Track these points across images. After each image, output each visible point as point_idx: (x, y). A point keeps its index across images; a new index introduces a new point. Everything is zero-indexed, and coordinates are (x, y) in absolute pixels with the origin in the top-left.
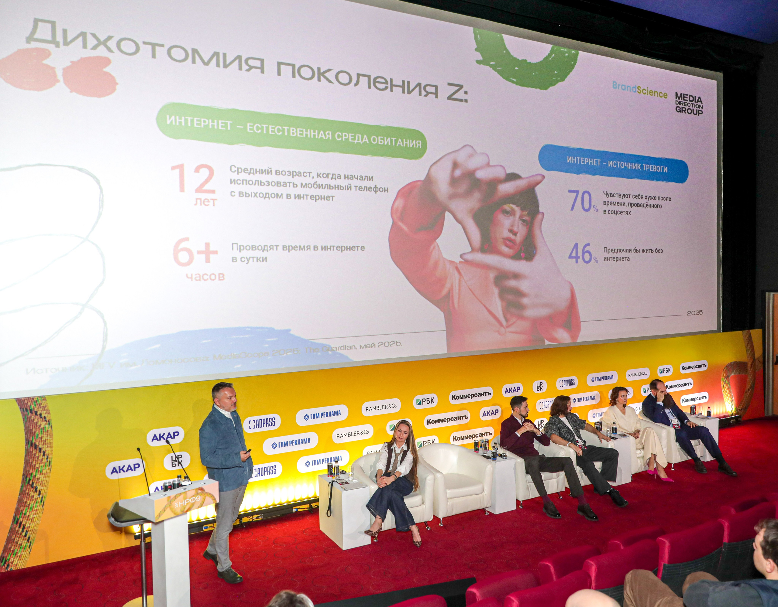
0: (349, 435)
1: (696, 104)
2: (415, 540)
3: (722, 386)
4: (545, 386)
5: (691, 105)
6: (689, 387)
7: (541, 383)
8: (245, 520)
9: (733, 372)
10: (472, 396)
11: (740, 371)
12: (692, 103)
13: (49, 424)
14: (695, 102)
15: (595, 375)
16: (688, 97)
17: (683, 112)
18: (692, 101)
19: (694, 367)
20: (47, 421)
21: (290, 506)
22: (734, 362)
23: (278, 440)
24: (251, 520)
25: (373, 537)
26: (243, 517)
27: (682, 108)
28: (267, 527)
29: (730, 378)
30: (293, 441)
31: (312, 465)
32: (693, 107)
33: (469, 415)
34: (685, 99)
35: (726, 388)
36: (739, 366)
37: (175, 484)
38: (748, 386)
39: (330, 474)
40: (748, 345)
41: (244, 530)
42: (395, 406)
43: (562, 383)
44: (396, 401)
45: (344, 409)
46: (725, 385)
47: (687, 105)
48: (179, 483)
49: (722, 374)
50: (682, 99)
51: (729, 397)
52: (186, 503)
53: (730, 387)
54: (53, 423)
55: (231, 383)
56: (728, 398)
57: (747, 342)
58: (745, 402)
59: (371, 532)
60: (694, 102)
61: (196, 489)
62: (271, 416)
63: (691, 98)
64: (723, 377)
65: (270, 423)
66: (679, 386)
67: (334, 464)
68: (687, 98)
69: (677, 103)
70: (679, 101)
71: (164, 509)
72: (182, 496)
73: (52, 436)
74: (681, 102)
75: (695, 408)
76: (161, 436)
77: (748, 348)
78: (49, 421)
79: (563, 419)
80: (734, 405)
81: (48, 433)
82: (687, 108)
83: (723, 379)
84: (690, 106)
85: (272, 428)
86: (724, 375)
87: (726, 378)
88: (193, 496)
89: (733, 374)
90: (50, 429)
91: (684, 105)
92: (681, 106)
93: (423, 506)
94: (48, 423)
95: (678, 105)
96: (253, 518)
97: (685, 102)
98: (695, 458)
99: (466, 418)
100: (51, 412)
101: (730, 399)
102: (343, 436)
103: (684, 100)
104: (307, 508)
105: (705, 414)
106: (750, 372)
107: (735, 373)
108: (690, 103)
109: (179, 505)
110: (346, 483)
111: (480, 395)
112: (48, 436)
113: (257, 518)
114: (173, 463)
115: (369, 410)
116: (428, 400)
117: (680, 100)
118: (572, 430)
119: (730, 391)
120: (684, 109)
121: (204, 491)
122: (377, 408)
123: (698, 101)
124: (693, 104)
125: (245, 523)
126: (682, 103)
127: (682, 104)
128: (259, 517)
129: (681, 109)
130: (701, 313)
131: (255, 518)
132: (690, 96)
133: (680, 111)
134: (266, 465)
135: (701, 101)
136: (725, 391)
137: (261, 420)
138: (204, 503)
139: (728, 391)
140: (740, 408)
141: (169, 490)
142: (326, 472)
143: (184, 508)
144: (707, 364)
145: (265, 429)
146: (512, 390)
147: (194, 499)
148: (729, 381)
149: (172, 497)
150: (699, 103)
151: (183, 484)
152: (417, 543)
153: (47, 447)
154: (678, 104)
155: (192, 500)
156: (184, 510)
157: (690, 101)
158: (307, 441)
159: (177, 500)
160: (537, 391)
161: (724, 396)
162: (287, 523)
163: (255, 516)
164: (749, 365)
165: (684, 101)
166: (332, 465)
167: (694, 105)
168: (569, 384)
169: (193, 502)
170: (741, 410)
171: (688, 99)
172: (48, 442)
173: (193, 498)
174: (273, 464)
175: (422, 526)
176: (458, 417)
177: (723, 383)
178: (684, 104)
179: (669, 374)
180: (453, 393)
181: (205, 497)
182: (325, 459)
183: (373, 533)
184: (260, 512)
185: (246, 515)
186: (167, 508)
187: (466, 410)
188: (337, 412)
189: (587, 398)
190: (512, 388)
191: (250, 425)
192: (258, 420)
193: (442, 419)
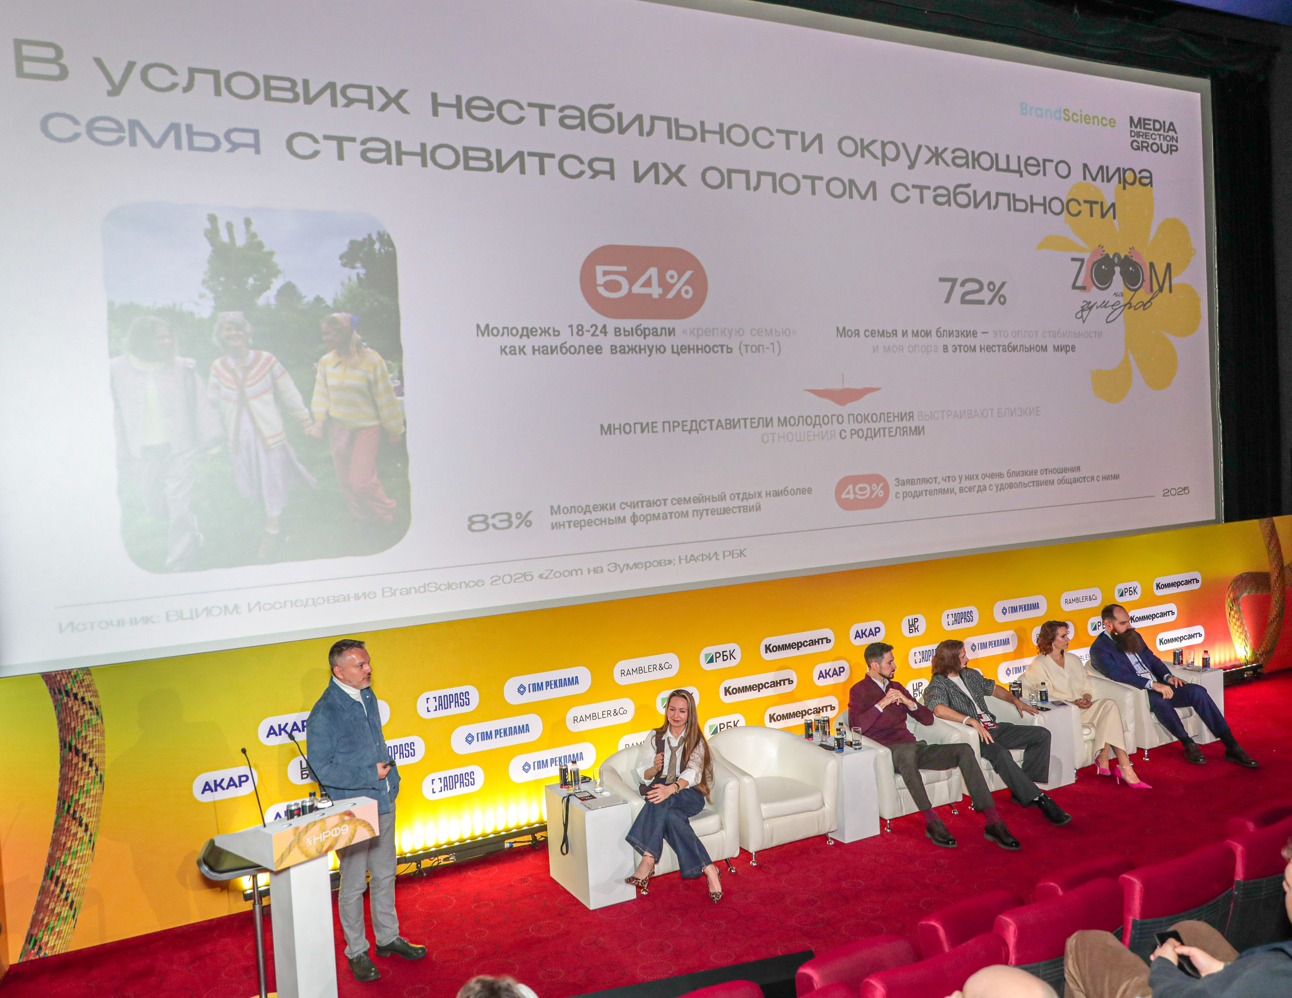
0: (594, 716)
1: (1166, 134)
2: (711, 891)
3: (1228, 615)
4: (922, 624)
5: (1158, 137)
6: (1171, 619)
7: (916, 620)
8: (426, 863)
9: (1246, 589)
10: (798, 645)
11: (1258, 589)
12: (1159, 133)
13: (98, 713)
14: (1164, 131)
15: (1008, 604)
16: (1151, 123)
17: (1144, 149)
18: (1159, 130)
19: (1178, 584)
20: (94, 709)
21: (500, 839)
22: (1248, 573)
23: (476, 729)
24: (436, 864)
25: (639, 888)
26: (423, 860)
27: (1142, 142)
28: (464, 875)
29: (1240, 600)
30: (500, 730)
31: (534, 769)
32: (1160, 140)
33: (794, 678)
34: (1147, 126)
35: (1234, 617)
36: (1256, 580)
37: (306, 806)
38: (1273, 613)
39: (565, 783)
40: (1270, 544)
41: (423, 882)
42: (670, 667)
43: (951, 619)
44: (672, 658)
45: (583, 673)
46: (1232, 613)
47: (1150, 137)
48: (313, 805)
49: (1227, 596)
50: (1141, 128)
51: (1240, 633)
52: (324, 837)
53: (1242, 616)
54: (104, 711)
55: (361, 640)
56: (1238, 634)
57: (1269, 539)
58: (1268, 641)
59: (637, 879)
60: (1161, 132)
61: (341, 814)
62: (463, 689)
63: (1157, 126)
64: (1229, 600)
65: (462, 701)
66: (1153, 617)
67: (570, 766)
68: (1150, 124)
69: (1133, 134)
70: (1136, 130)
71: (290, 849)
72: (317, 827)
73: (103, 734)
74: (1139, 132)
75: (1181, 653)
76: (282, 727)
77: (1271, 548)
78: (97, 709)
79: (956, 679)
80: (1249, 647)
81: (97, 729)
82: (1150, 141)
83: (1228, 603)
84: (1155, 139)
85: (465, 709)
86: (1230, 595)
87: (1235, 600)
88: (336, 826)
89: (1245, 594)
90: (99, 721)
91: (1146, 138)
92: (1140, 140)
93: (723, 832)
94: (95, 711)
95: (1135, 138)
96: (438, 860)
97: (1146, 133)
98: (1185, 740)
99: (791, 682)
100: (100, 694)
101: (1243, 636)
102: (584, 720)
103: (1145, 128)
104: (528, 841)
105: (1199, 663)
106: (1276, 588)
107: (1249, 593)
108: (1156, 133)
109: (312, 842)
110: (592, 797)
111: (813, 643)
112: (97, 734)
113: (445, 860)
114: (304, 773)
115: (625, 674)
116: (725, 654)
117: (1138, 129)
118: (972, 699)
119: (1241, 623)
120: (1145, 145)
121: (354, 816)
122: (640, 670)
123: (1169, 130)
124: (1160, 135)
125: (426, 870)
126: (1141, 134)
127: (1142, 136)
128: (449, 858)
129: (1140, 145)
130: (1187, 491)
131: (441, 860)
132: (1155, 121)
133: (1138, 149)
134: (458, 771)
135: (1174, 130)
136: (1232, 624)
137: (447, 696)
139: (1238, 623)
140: (1260, 652)
141: (296, 817)
142: (558, 781)
143: (322, 846)
144: (1200, 579)
145: (454, 710)
146: (867, 633)
147: (338, 831)
148: (1238, 605)
149: (301, 829)
150: (1171, 133)
151: (320, 805)
152: (714, 896)
153: (96, 752)
154: (1134, 136)
155: (334, 833)
156: (322, 849)
157: (1155, 129)
158: (525, 729)
159: (309, 833)
160: (910, 633)
161: (1231, 631)
162: (495, 867)
163: (442, 857)
164: (1273, 578)
165: (1144, 131)
166: (567, 769)
167: (1162, 137)
168: (963, 620)
169: (336, 835)
170: (1263, 654)
171: (1151, 127)
172: (97, 743)
173: (336, 829)
174: (468, 769)
175: (723, 865)
176: (777, 681)
177: (1229, 609)
178: (1146, 136)
179: (1135, 597)
180: (767, 641)
181: (356, 826)
182: (555, 758)
183: (640, 881)
184: (450, 850)
185: (428, 855)
186: (294, 847)
187: (790, 668)
188: (573, 678)
189: (995, 642)
190: (866, 630)
191: (428, 705)
192: (440, 697)
193: (750, 686)
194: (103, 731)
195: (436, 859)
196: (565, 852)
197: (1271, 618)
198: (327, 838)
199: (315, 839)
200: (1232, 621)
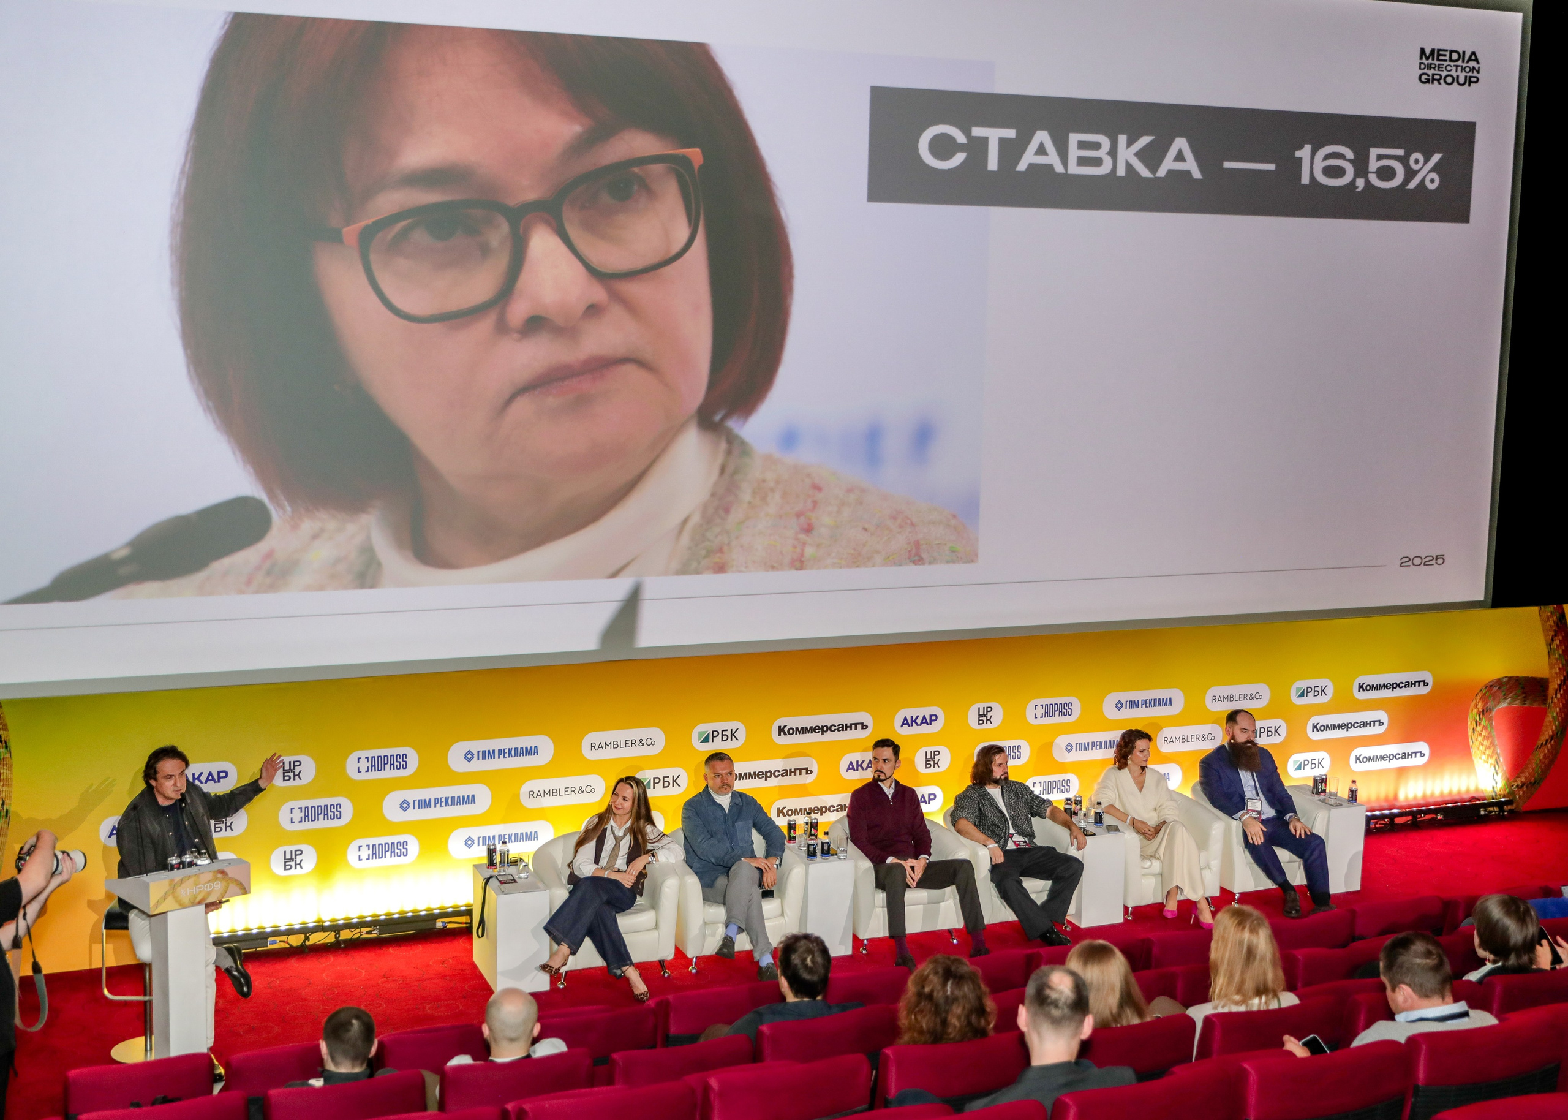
0: (554, 792)
1: (1465, 65)
2: (636, 992)
3: (1470, 731)
4: (997, 715)
5: (1454, 68)
6: (1377, 730)
7: (989, 709)
8: (345, 935)
9: (1505, 699)
10: (824, 729)
11: (1524, 700)
12: (1456, 64)
13: (6, 747)
14: (1463, 62)
15: (1126, 696)
16: (1448, 54)
17: (1435, 82)
18: (1457, 61)
19: (1394, 686)
20: (3, 742)
21: (432, 917)
22: (1510, 678)
23: (412, 795)
24: (356, 936)
26: (342, 930)
27: (1433, 75)
28: (384, 950)
29: (1494, 712)
30: (441, 798)
31: (479, 845)
32: (1456, 71)
33: (814, 768)
34: (1441, 58)
35: (1480, 735)
36: (1523, 688)
37: (185, 862)
38: (1547, 732)
39: (491, 863)
40: (1553, 640)
41: (340, 952)
42: (653, 743)
43: (1040, 711)
44: (656, 734)
45: (546, 746)
46: (1478, 729)
47: (1444, 69)
48: (192, 861)
49: (1473, 704)
50: (1433, 59)
51: (1489, 756)
52: (197, 890)
53: (1494, 734)
54: (13, 745)
56: (1484, 757)
57: (1552, 633)
58: (1533, 769)
59: (551, 967)
60: (1460, 63)
61: (215, 872)
62: (400, 751)
63: (1455, 56)
64: (1475, 711)
65: (398, 764)
66: (1348, 726)
68: (1445, 55)
69: (1423, 66)
70: (1426, 62)
71: (165, 897)
72: (192, 880)
73: (10, 768)
74: (1431, 64)
76: (196, 776)
77: (1554, 646)
78: (6, 743)
80: (1500, 774)
81: (5, 763)
82: (1444, 74)
83: (1473, 716)
84: (1451, 70)
85: (402, 773)
86: (1477, 705)
87: (1484, 712)
88: (209, 882)
89: (1504, 705)
90: (8, 755)
91: (1439, 70)
92: (1430, 72)
93: (655, 933)
94: (4, 745)
95: (1425, 71)
96: (361, 932)
97: (1439, 65)
98: (1284, 885)
99: (809, 772)
100: (9, 727)
101: (1492, 761)
102: (542, 795)
103: (1438, 60)
104: (466, 923)
106: (1556, 700)
107: (1509, 703)
108: (1452, 64)
109: (186, 893)
110: (514, 881)
111: (843, 727)
112: (5, 767)
113: (367, 933)
114: (217, 826)
115: (596, 747)
116: (724, 733)
117: (1430, 61)
119: (1492, 743)
120: (1437, 77)
121: (227, 874)
122: (615, 744)
123: (1470, 60)
124: (1457, 66)
125: (345, 941)
126: (1433, 66)
127: (1434, 68)
128: (372, 931)
129: (1431, 78)
130: (1440, 561)
131: (363, 933)
132: (1452, 52)
133: (1428, 81)
134: (390, 840)
135: (1477, 60)
136: (1477, 743)
137: (381, 757)
138: (226, 893)
139: (1486, 743)
140: (1519, 783)
141: (175, 870)
142: (485, 861)
143: (196, 898)
144: (1430, 680)
145: (388, 773)
146: (919, 721)
147: (211, 887)
148: (1490, 719)
149: (175, 882)
150: (1472, 64)
151: (199, 862)
152: (642, 996)
153: (3, 786)
154: (1424, 69)
155: (207, 887)
156: (195, 900)
157: (1451, 60)
158: (470, 800)
159: (183, 885)
160: (979, 724)
161: (1473, 753)
162: (420, 946)
163: (365, 930)
164: (1553, 686)
165: (1437, 63)
166: (495, 849)
167: (1459, 69)
168: (1057, 713)
169: (209, 890)
170: (1522, 786)
171: (1447, 58)
172: (5, 777)
173: (209, 884)
174: (401, 838)
176: (790, 770)
177: (1474, 723)
178: (1439, 68)
180: (781, 722)
181: (229, 883)
182: (505, 835)
183: (554, 969)
184: (375, 923)
185: (349, 926)
186: (169, 895)
187: (809, 756)
188: (531, 748)
189: (1101, 743)
190: (918, 717)
191: (359, 765)
192: (373, 757)
193: (755, 773)
194: (11, 766)
195: (358, 930)
196: (480, 935)
197: (1543, 738)
198: (200, 892)
199: (188, 891)
200: (1477, 740)
